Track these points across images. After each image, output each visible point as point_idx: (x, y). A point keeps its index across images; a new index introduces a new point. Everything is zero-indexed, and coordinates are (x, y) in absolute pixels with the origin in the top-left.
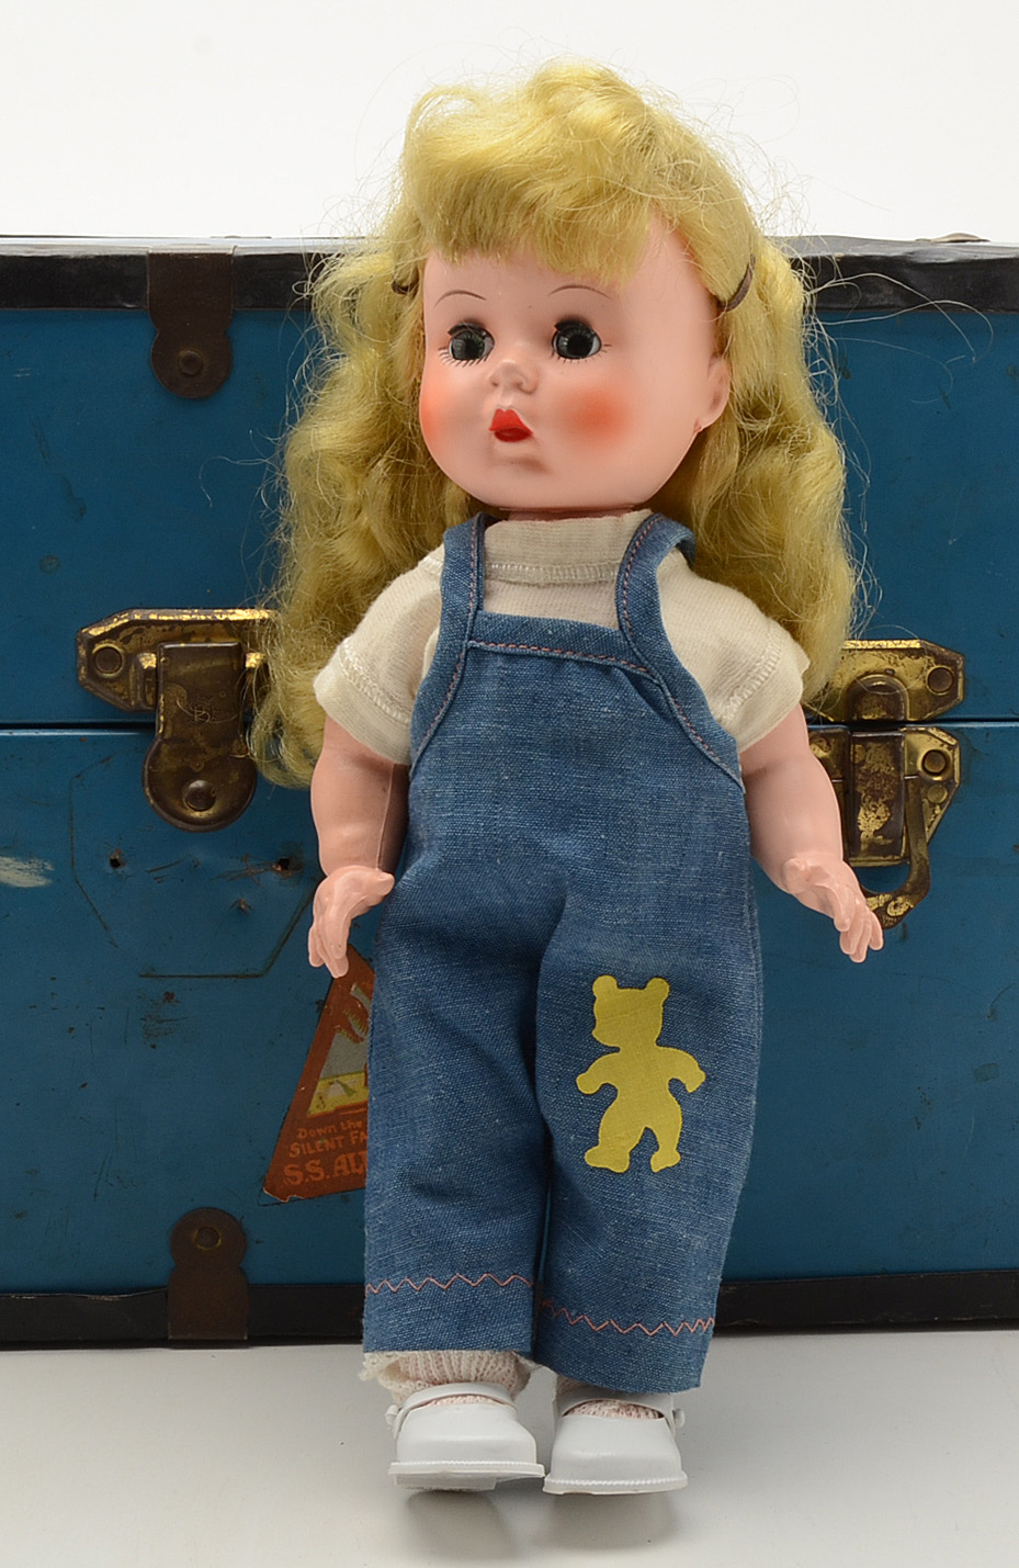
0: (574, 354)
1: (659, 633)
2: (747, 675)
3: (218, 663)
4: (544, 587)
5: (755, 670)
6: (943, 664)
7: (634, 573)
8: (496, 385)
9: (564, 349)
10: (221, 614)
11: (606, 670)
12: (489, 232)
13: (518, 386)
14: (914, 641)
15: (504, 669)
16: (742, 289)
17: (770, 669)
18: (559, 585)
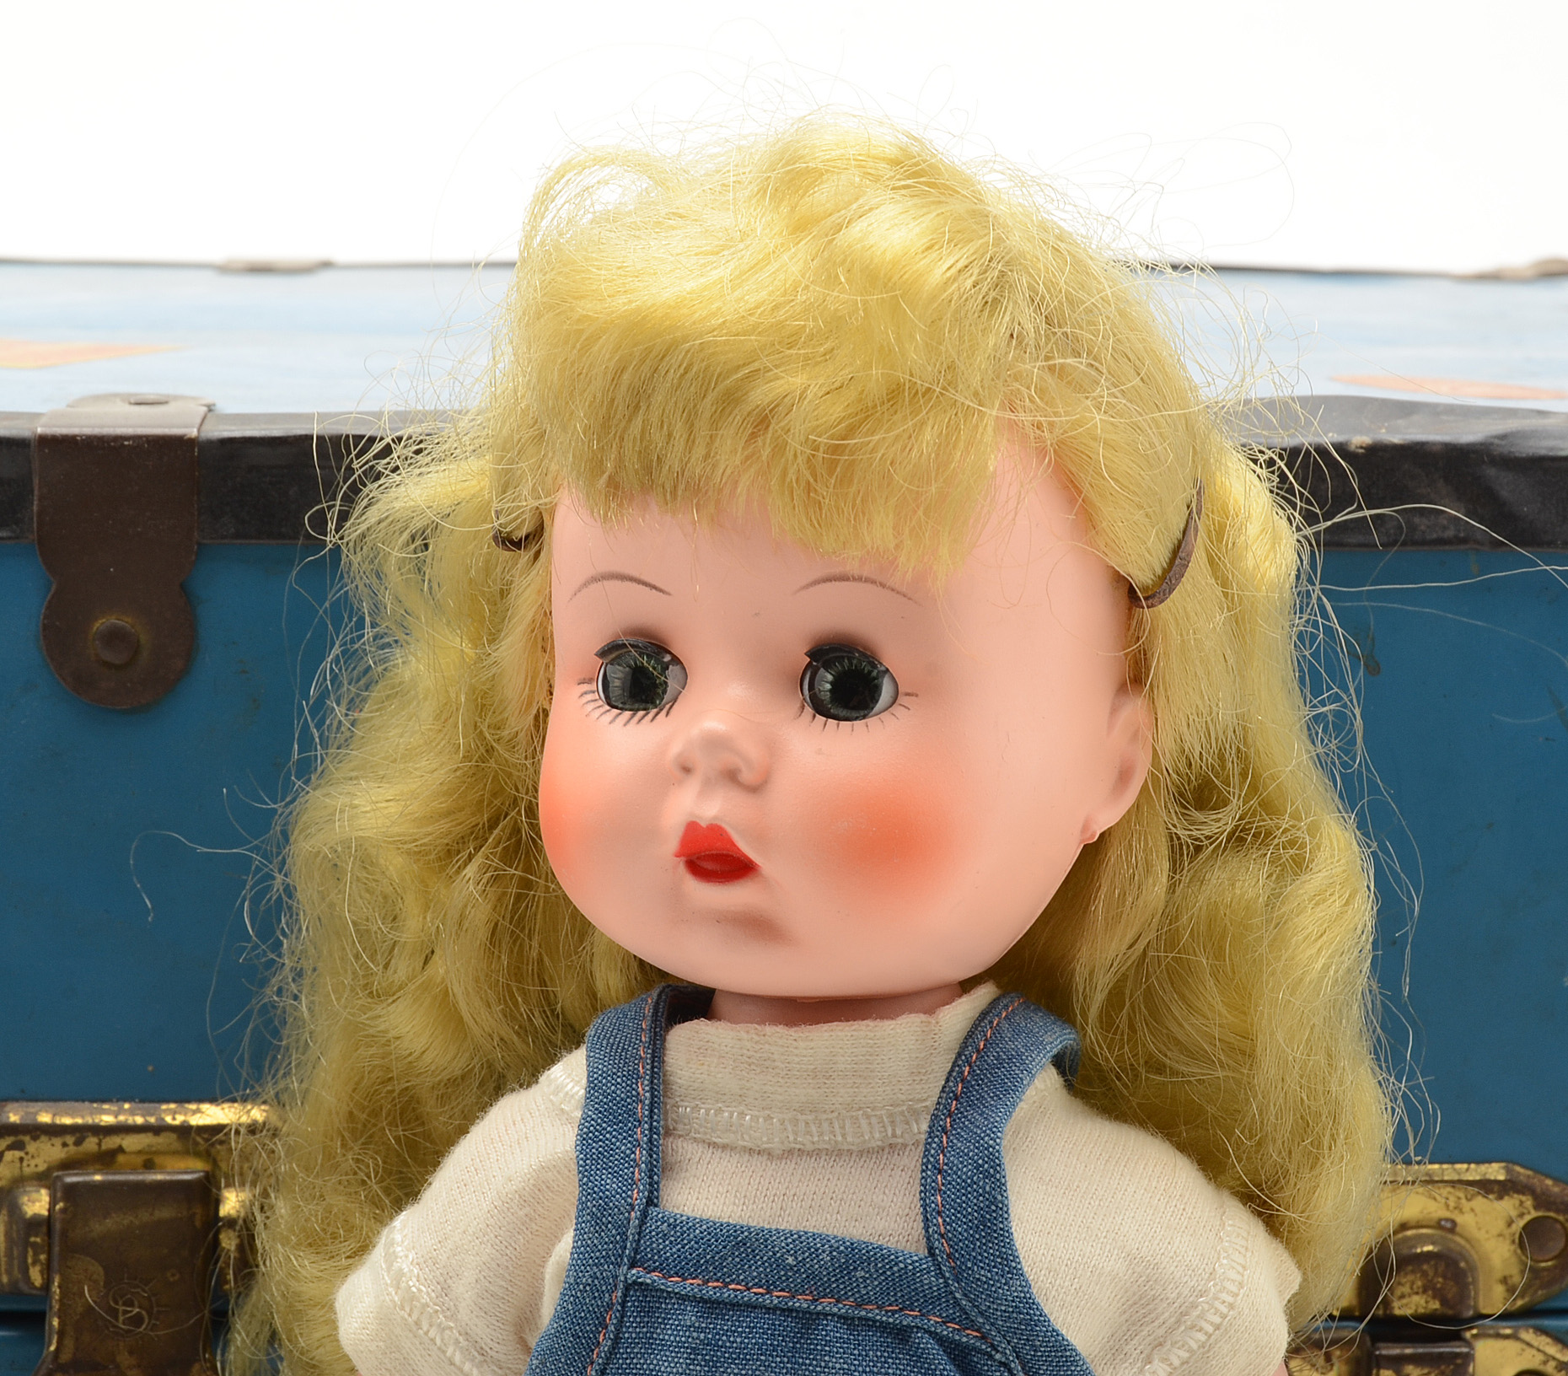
0: (846, 706)
1: (1006, 1262)
2: (1178, 1322)
3: (165, 1213)
4: (780, 1158)
5: (1195, 1313)
6: (1549, 1210)
7: (959, 1136)
8: (687, 770)
9: (825, 696)
10: (174, 1113)
11: (901, 1334)
12: (677, 468)
13: (731, 776)
14: (1495, 1166)
15: (699, 1329)
16: (1178, 557)
17: (1224, 1310)
18: (809, 1154)
